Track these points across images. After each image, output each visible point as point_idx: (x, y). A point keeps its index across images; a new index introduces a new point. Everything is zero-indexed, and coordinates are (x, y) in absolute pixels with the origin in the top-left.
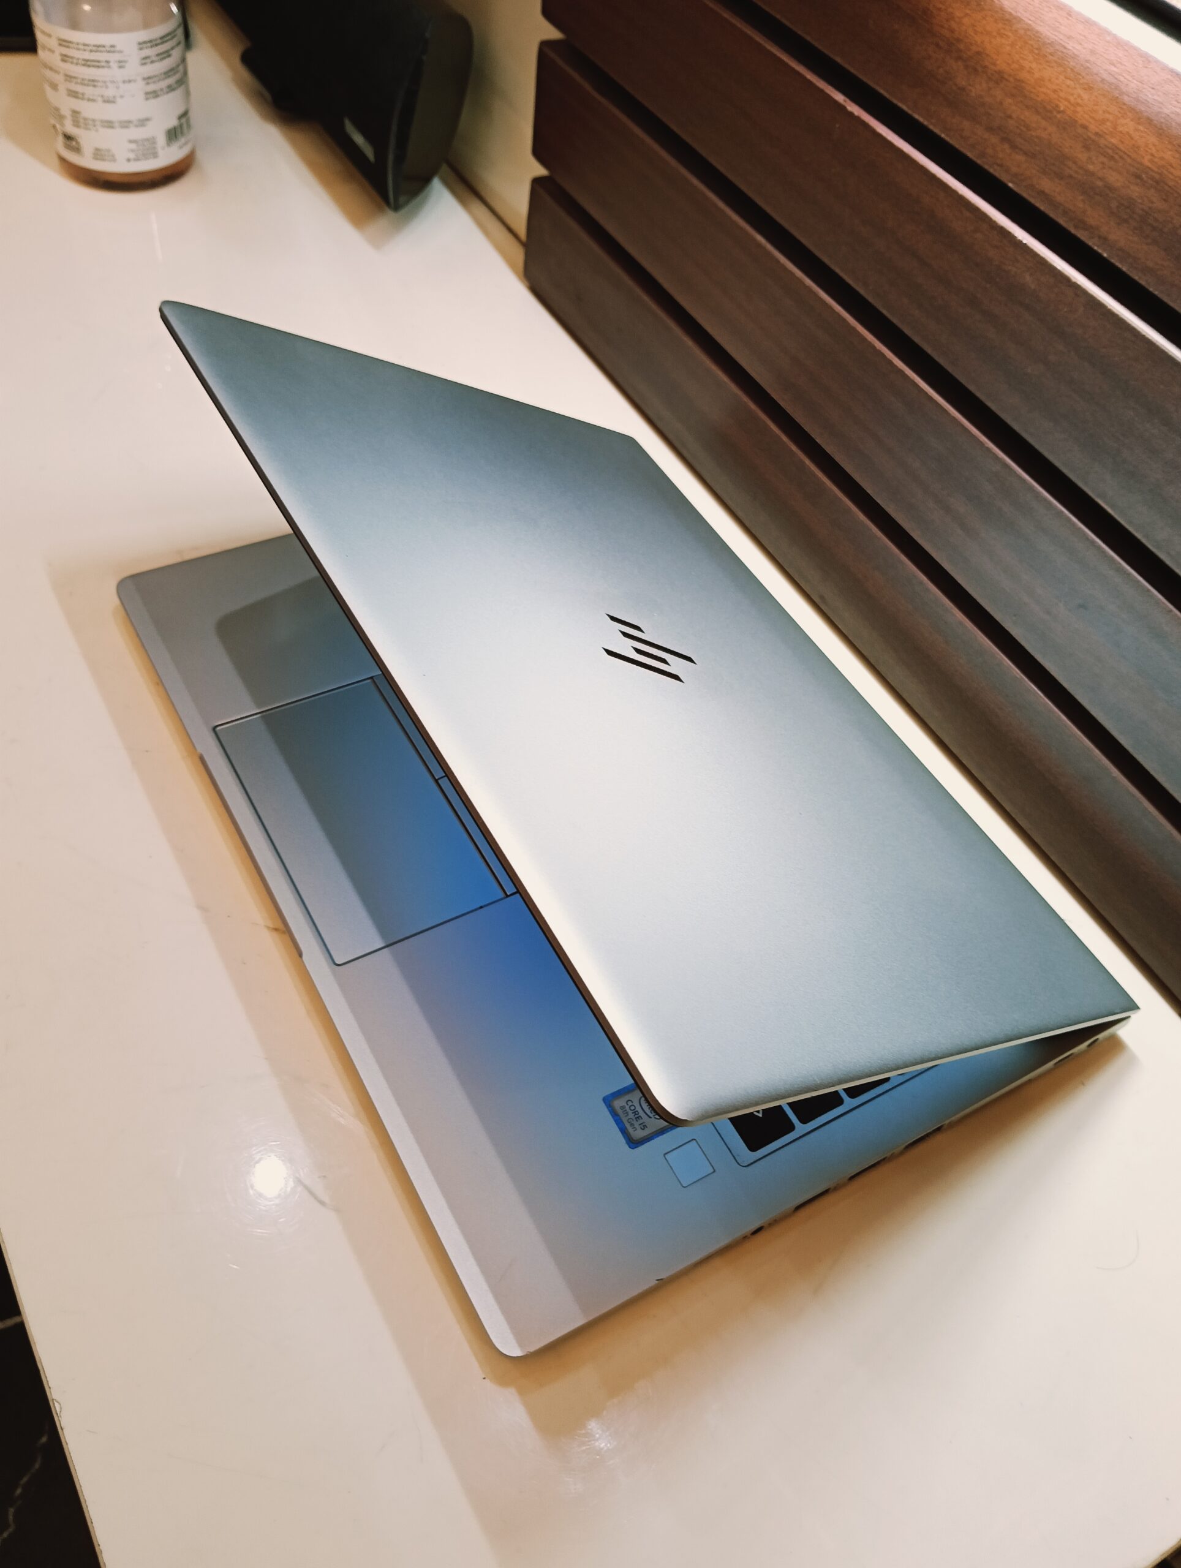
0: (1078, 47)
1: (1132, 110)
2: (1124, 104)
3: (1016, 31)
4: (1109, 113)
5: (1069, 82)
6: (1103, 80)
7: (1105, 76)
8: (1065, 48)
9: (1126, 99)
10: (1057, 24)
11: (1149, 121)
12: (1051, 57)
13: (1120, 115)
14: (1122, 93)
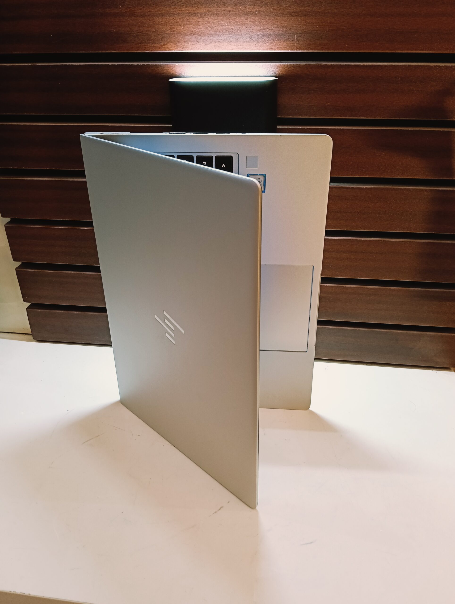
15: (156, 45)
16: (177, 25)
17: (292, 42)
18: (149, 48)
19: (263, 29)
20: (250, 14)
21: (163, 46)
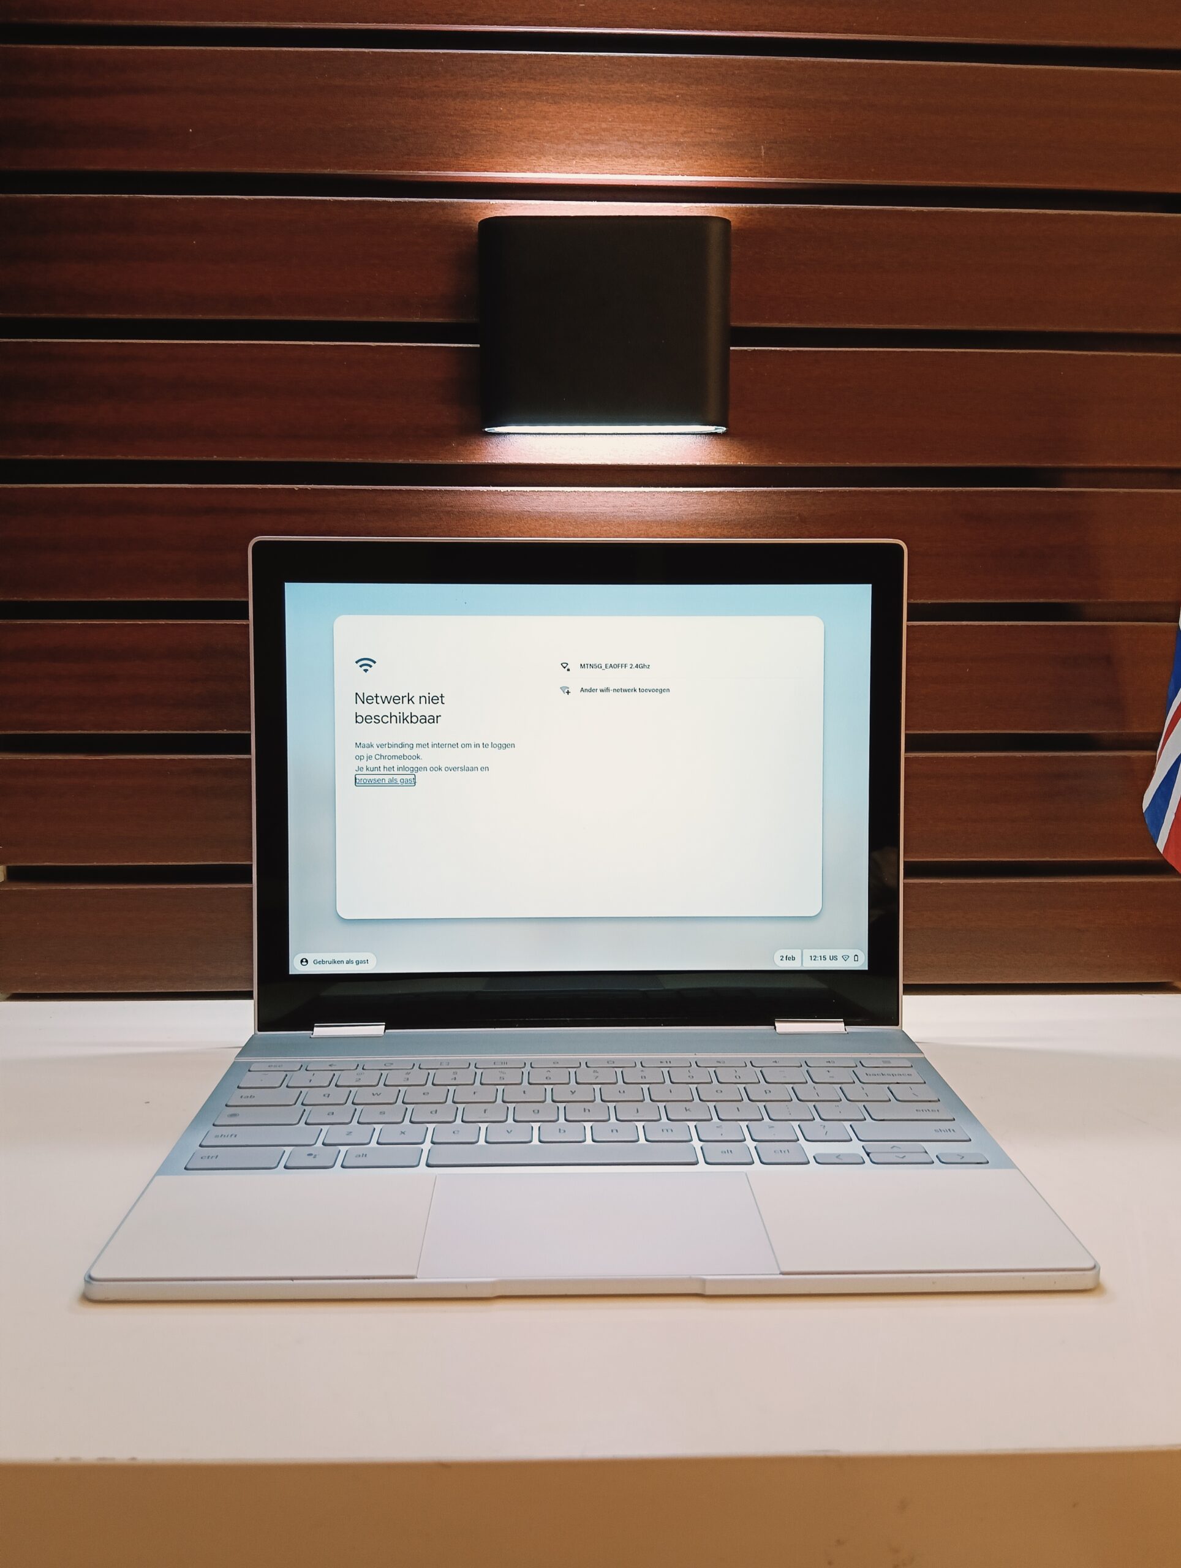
0: (605, 508)
1: (655, 522)
2: (648, 522)
3: (554, 519)
4: (640, 531)
5: (605, 528)
6: (628, 517)
7: (628, 514)
8: (595, 513)
9: (648, 519)
10: (583, 504)
11: (669, 522)
12: (586, 522)
13: (647, 528)
14: (644, 517)
15: (445, 159)
16: (498, 118)
17: (753, 161)
18: (428, 164)
19: (691, 131)
20: (664, 99)
21: (462, 162)
